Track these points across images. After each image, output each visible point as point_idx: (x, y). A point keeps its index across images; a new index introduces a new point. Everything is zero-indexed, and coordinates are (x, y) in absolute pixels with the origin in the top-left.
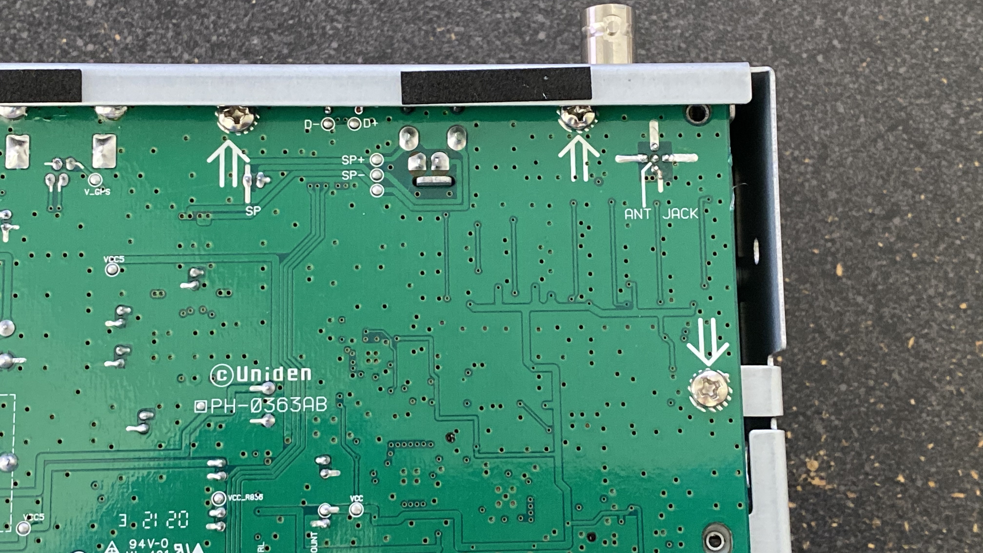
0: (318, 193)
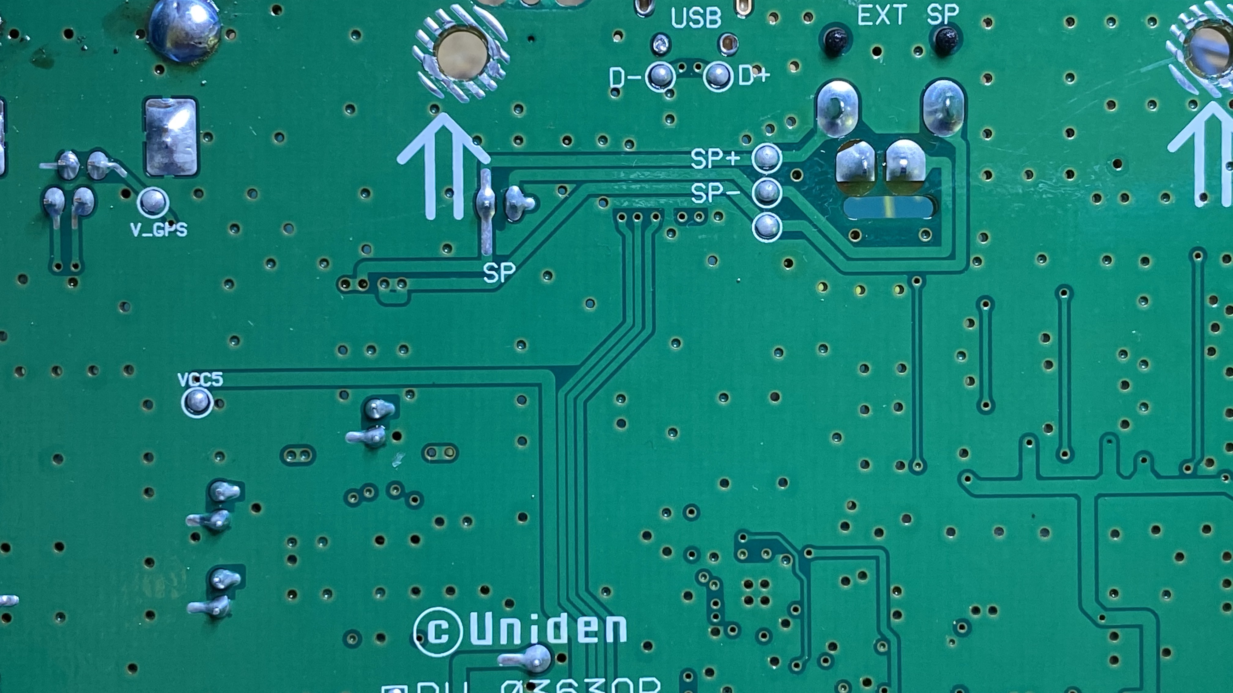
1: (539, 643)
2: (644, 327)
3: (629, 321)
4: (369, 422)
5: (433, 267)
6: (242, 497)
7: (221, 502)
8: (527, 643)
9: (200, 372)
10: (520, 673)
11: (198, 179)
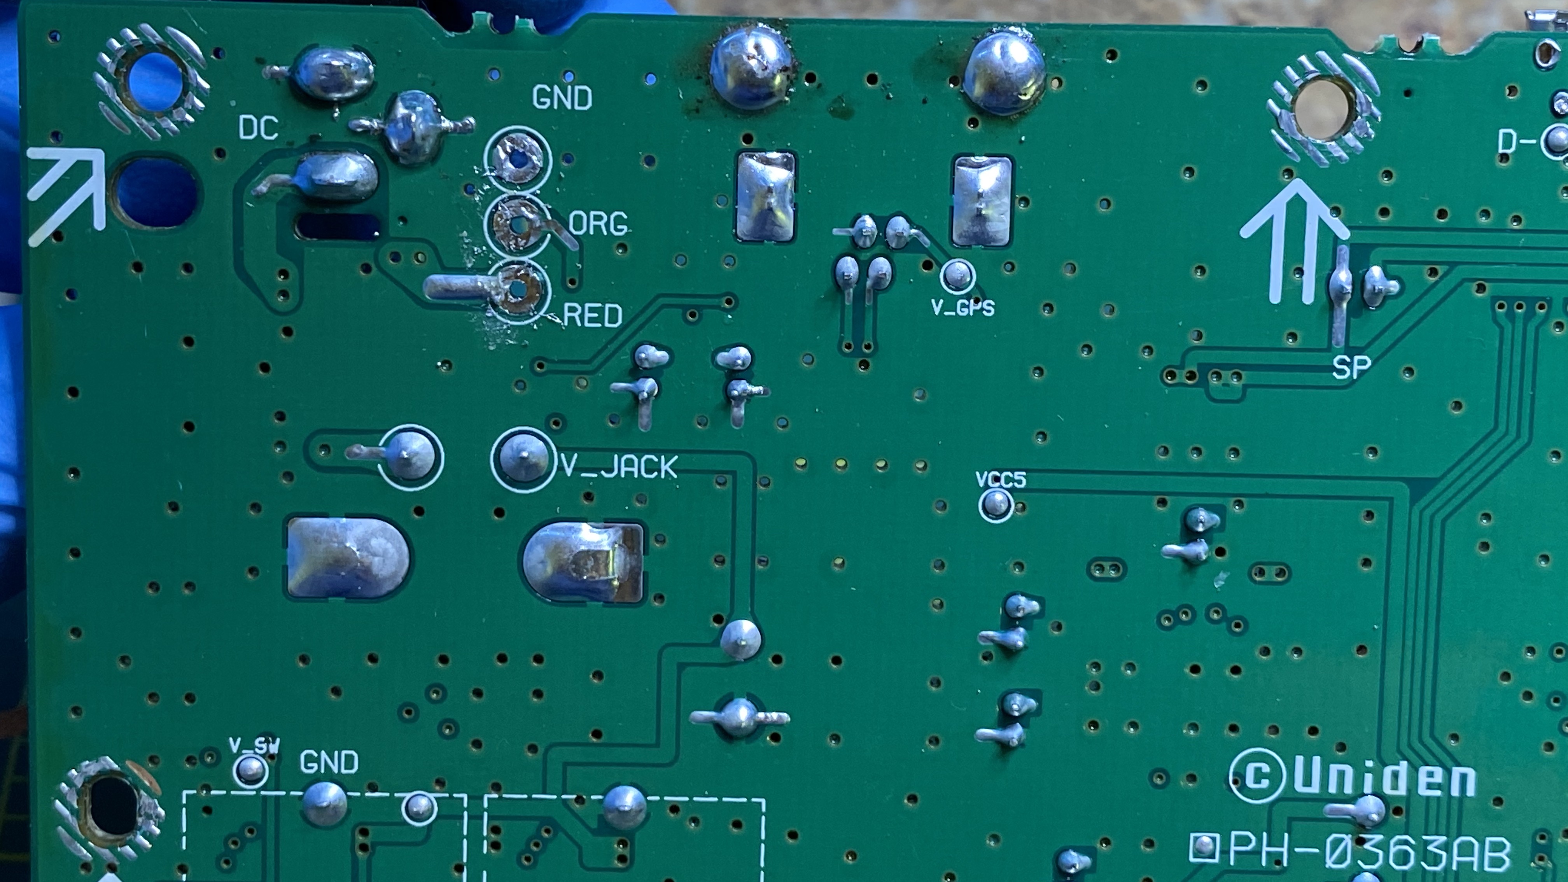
0: (1519, 324)
1: (1374, 794)
2: (1518, 436)
3: (1502, 428)
4: (1190, 535)
5: (1274, 358)
6: (1041, 614)
7: (1019, 619)
8: (1360, 792)
9: (1001, 472)
10: (1350, 827)
11: (1010, 250)
